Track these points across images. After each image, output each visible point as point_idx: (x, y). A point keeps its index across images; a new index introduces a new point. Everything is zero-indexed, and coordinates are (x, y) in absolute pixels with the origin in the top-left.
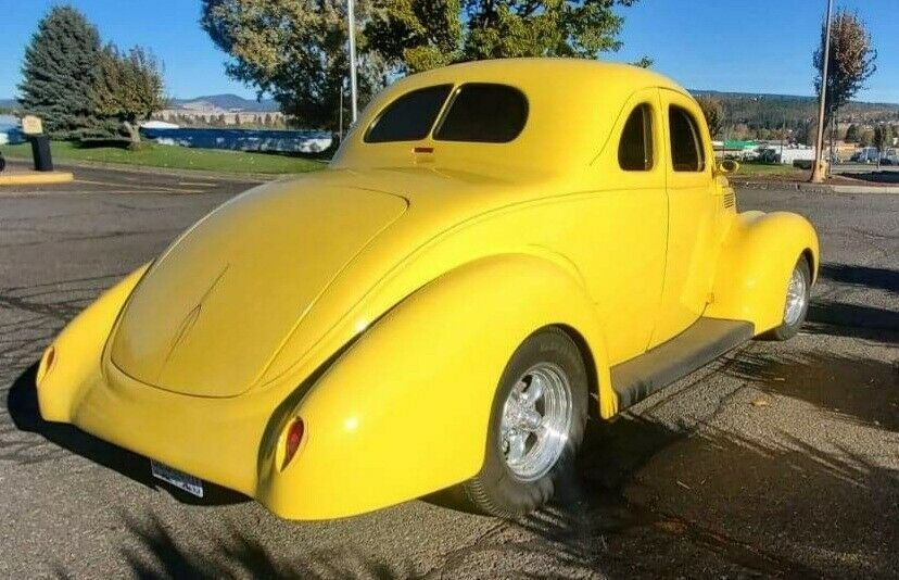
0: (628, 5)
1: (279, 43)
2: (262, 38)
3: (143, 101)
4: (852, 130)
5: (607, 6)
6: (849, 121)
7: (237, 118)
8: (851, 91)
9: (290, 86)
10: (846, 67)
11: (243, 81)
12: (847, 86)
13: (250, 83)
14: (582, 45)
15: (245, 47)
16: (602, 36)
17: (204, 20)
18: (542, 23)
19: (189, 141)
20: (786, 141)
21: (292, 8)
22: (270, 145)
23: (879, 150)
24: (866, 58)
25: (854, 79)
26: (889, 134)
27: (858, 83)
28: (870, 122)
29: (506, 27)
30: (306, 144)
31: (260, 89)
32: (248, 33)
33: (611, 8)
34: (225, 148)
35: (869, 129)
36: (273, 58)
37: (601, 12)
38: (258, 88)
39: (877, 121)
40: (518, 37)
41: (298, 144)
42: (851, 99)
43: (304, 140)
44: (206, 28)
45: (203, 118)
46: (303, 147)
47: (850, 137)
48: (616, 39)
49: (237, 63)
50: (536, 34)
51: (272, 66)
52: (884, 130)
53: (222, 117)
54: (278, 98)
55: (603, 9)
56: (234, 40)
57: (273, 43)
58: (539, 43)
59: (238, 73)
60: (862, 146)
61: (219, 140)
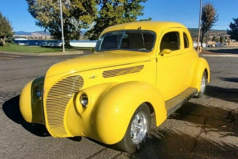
0: (144, 2)
1: (49, 16)
2: (44, 14)
3: (6, 32)
4: (214, 38)
5: (138, 2)
6: (213, 35)
7: (46, 37)
8: (211, 26)
9: (53, 28)
10: (209, 19)
11: (40, 27)
12: (209, 25)
13: (42, 27)
14: (131, 14)
15: (40, 17)
16: (138, 11)
17: (29, 10)
18: (119, 8)
19: (28, 44)
20: (195, 41)
21: (52, 6)
22: (50, 44)
23: (221, 43)
24: (215, 16)
25: (212, 23)
26: (224, 39)
27: (213, 24)
28: (219, 36)
29: (108, 9)
30: (60, 44)
31: (45, 29)
32: (41, 13)
33: (139, 3)
34: (38, 46)
35: (219, 37)
36: (48, 20)
37: (137, 4)
38: (45, 28)
39: (221, 35)
40: (112, 12)
41: (58, 44)
42: (211, 29)
43: (59, 43)
44: (29, 12)
45: (37, 37)
46: (59, 45)
47: (213, 40)
48: (142, 12)
49: (39, 22)
50: (117, 11)
51: (47, 22)
52: (223, 37)
53: (41, 37)
54: (50, 31)
55: (137, 3)
56: (37, 15)
57: (47, 16)
58: (118, 13)
59: (39, 24)
60: (217, 42)
61: (37, 43)
